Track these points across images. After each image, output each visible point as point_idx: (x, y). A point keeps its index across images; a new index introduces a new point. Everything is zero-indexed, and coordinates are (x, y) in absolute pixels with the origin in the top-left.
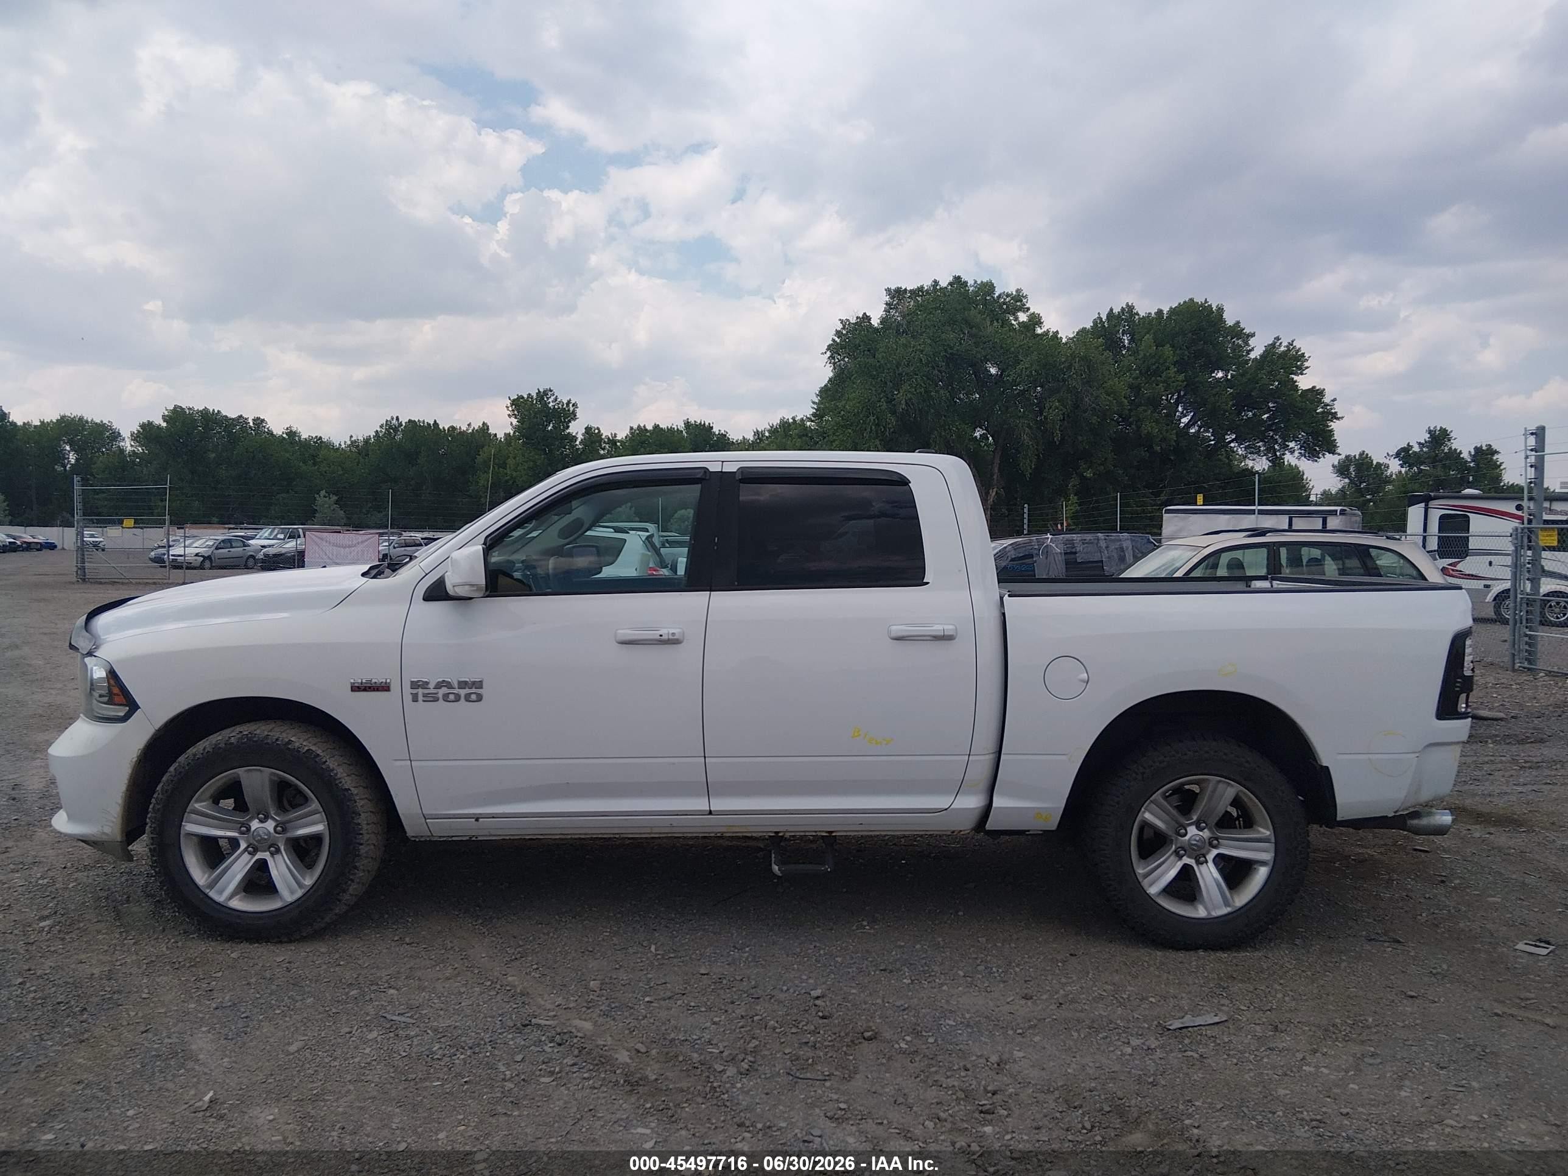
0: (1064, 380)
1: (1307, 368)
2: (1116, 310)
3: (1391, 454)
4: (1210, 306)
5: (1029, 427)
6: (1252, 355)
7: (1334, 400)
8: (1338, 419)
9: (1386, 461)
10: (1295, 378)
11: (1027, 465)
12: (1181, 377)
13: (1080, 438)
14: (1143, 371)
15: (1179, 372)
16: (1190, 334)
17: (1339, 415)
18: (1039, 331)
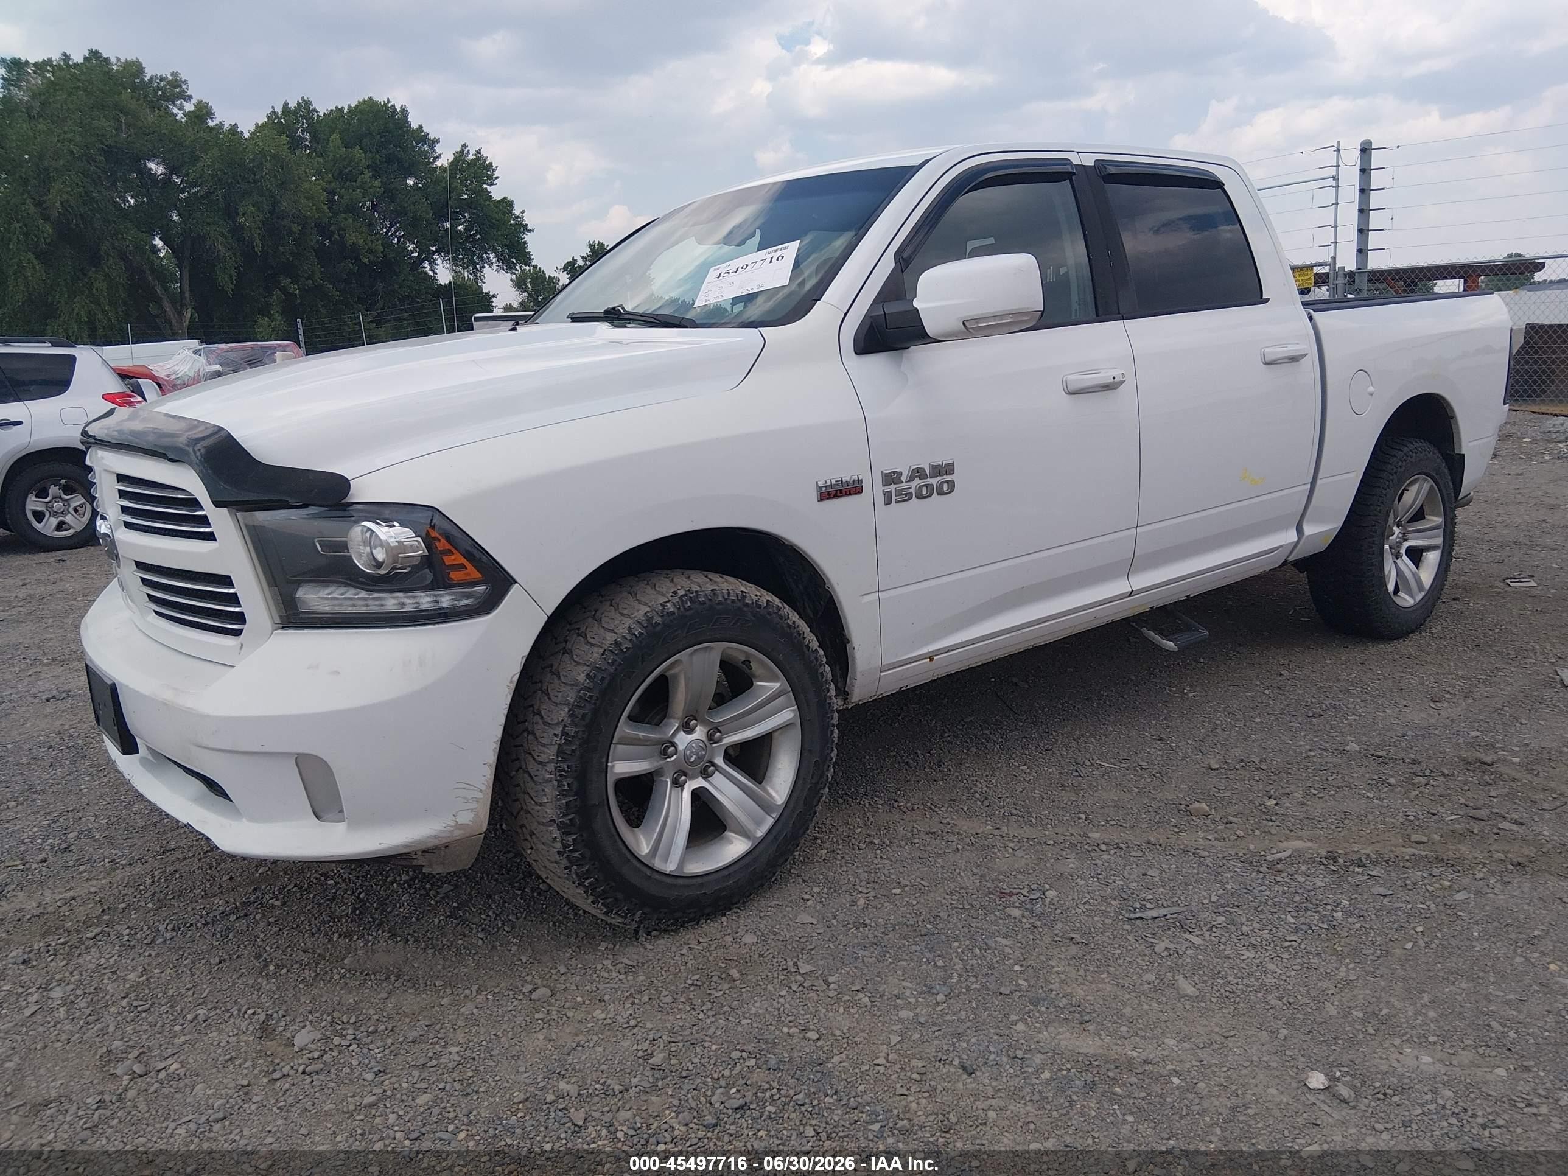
0: (255, 181)
1: (497, 178)
2: (292, 105)
3: (559, 268)
4: (393, 106)
5: (222, 235)
6: (439, 163)
7: (523, 212)
8: (529, 231)
9: (557, 275)
10: (489, 188)
11: (226, 280)
12: (377, 183)
13: (281, 249)
14: (336, 175)
15: (374, 177)
16: (378, 136)
17: (530, 228)
18: (211, 124)
